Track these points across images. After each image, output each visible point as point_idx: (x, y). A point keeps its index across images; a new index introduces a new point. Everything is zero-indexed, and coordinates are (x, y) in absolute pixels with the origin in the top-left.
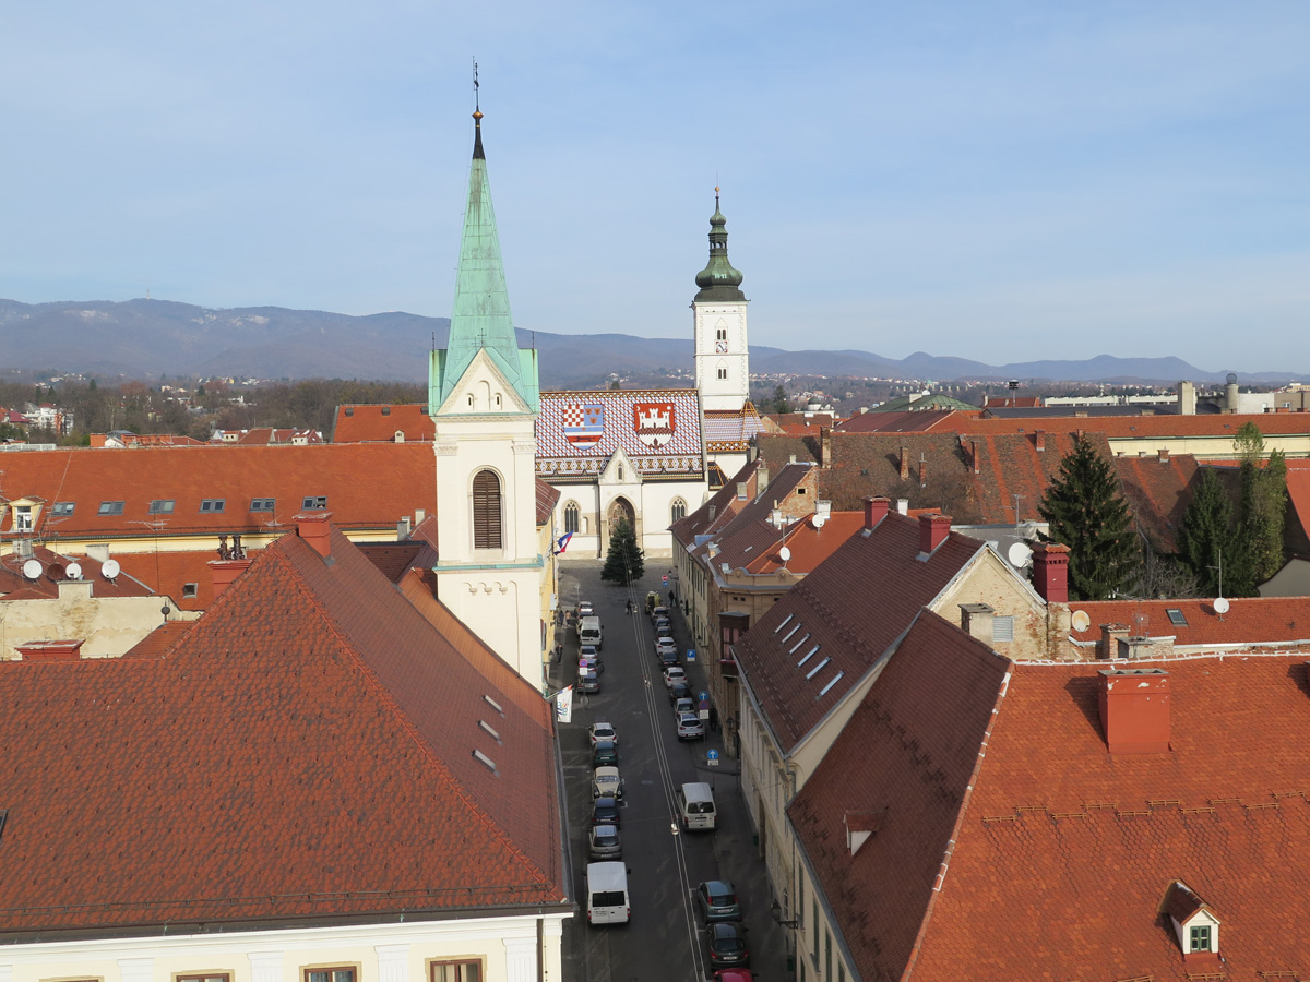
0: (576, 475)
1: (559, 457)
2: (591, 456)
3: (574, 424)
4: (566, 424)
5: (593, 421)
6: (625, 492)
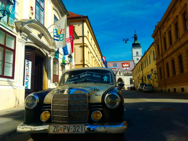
2: (114, 71)
3: (111, 66)
5: (115, 66)
6: (121, 77)
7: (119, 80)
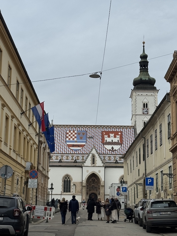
0: (71, 162)
1: (63, 154)
2: (79, 154)
3: (71, 139)
4: (67, 139)
5: (81, 138)
6: (96, 170)
7: (91, 180)
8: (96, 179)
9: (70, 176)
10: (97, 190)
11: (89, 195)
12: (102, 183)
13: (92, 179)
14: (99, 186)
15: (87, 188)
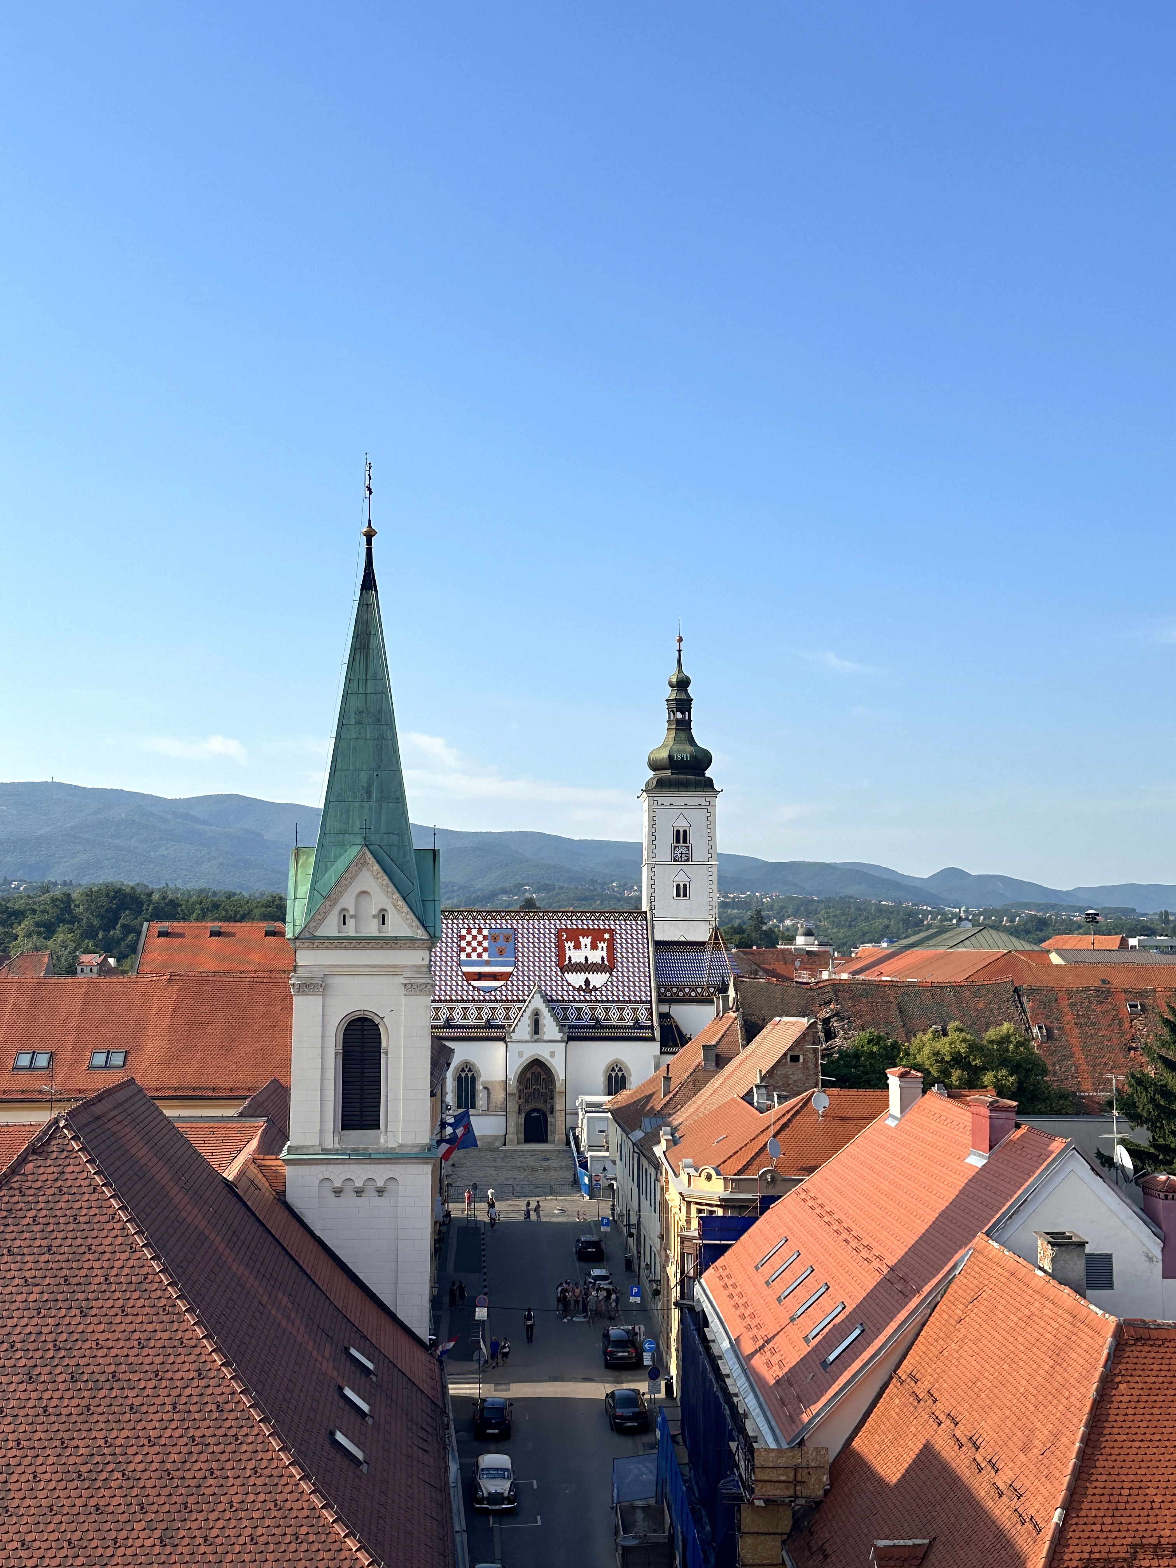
0: (477, 1027)
1: (452, 1001)
2: (496, 1001)
3: (474, 956)
5: (501, 953)
6: (542, 1051)
7: (529, 1075)
8: (542, 1073)
9: (473, 1065)
10: (545, 1102)
11: (523, 1115)
12: (559, 1086)
13: (533, 1073)
14: (552, 1091)
15: (520, 1098)
